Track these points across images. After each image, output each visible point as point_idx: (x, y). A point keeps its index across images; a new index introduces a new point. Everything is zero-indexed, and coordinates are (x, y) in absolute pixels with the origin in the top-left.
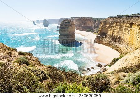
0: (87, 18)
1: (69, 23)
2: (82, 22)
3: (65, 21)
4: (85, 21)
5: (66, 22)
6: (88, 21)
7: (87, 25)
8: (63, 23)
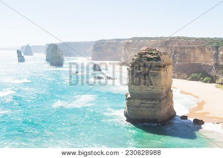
0: (190, 39)
3: (146, 54)
4: (184, 48)
5: (149, 56)
6: (194, 48)
7: (192, 60)
8: (139, 60)
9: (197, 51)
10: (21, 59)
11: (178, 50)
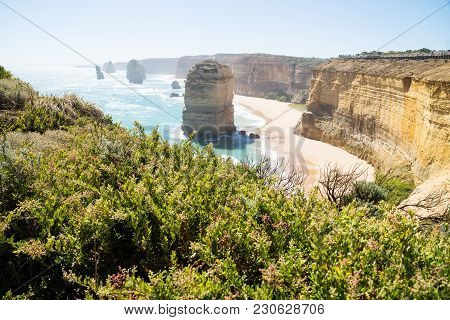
1: (215, 71)
2: (254, 70)
3: (203, 65)
4: (263, 65)
5: (206, 68)
6: (272, 66)
7: (270, 77)
8: (195, 72)
9: (276, 69)
10: (100, 76)
11: (257, 67)
